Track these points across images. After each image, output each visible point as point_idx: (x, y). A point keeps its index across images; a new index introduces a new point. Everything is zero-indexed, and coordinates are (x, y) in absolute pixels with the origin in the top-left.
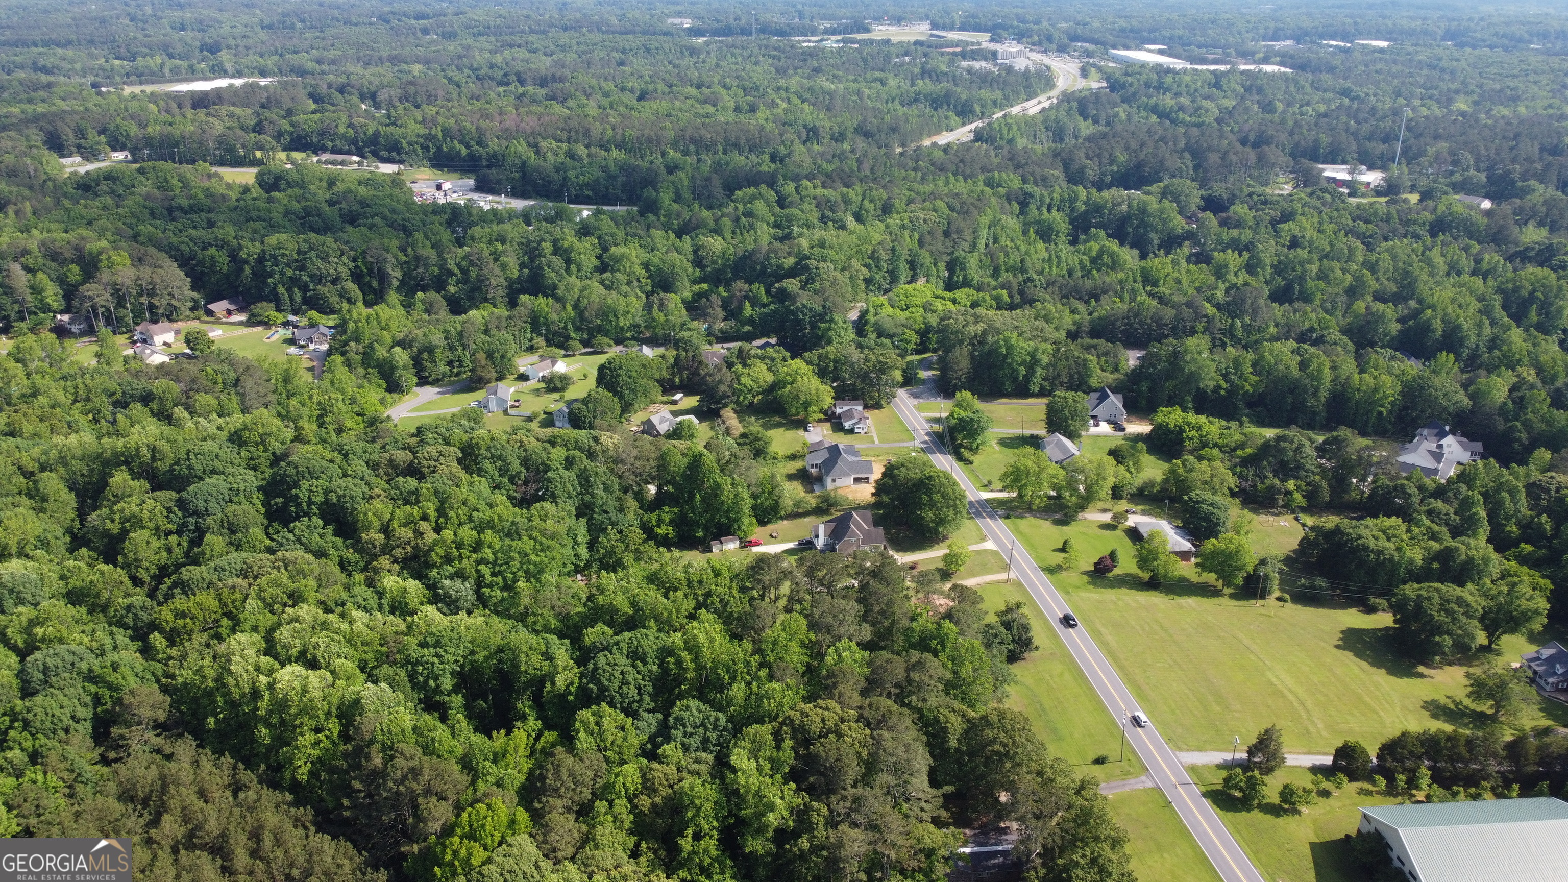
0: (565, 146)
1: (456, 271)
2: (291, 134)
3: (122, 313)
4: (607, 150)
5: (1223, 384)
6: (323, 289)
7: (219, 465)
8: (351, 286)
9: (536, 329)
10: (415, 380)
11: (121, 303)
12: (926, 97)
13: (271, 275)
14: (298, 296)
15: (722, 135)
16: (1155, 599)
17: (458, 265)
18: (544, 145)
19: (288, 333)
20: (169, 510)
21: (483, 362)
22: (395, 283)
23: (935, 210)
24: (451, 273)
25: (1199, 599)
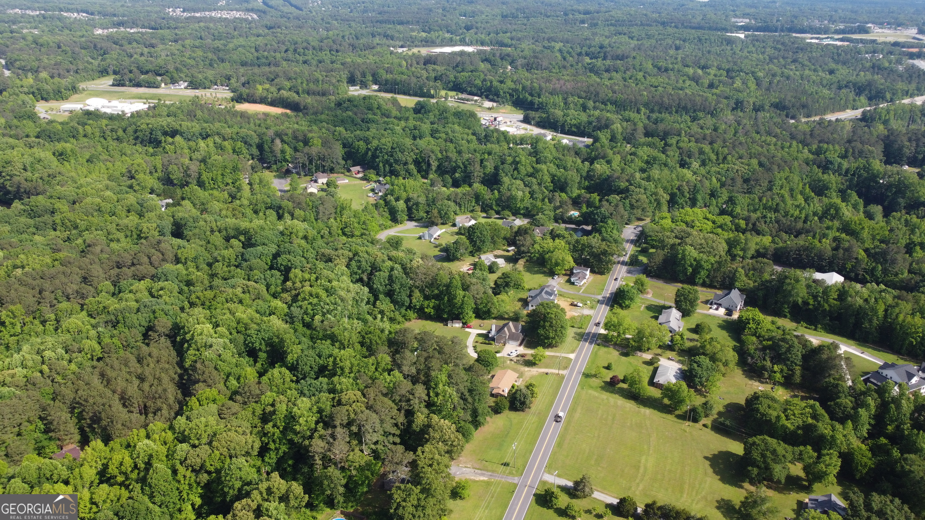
0: (581, 101)
1: (462, 166)
2: (454, 82)
3: (311, 166)
4: (606, 105)
5: (811, 302)
6: (398, 167)
7: (266, 241)
8: (412, 167)
9: (477, 202)
10: (406, 218)
11: (311, 162)
12: (854, 85)
13: (378, 157)
14: (387, 168)
15: (677, 102)
16: (630, 405)
17: (463, 164)
18: (570, 99)
19: (373, 185)
20: (237, 256)
21: (436, 215)
22: (434, 168)
23: (749, 165)
24: (459, 167)
25: (656, 412)
